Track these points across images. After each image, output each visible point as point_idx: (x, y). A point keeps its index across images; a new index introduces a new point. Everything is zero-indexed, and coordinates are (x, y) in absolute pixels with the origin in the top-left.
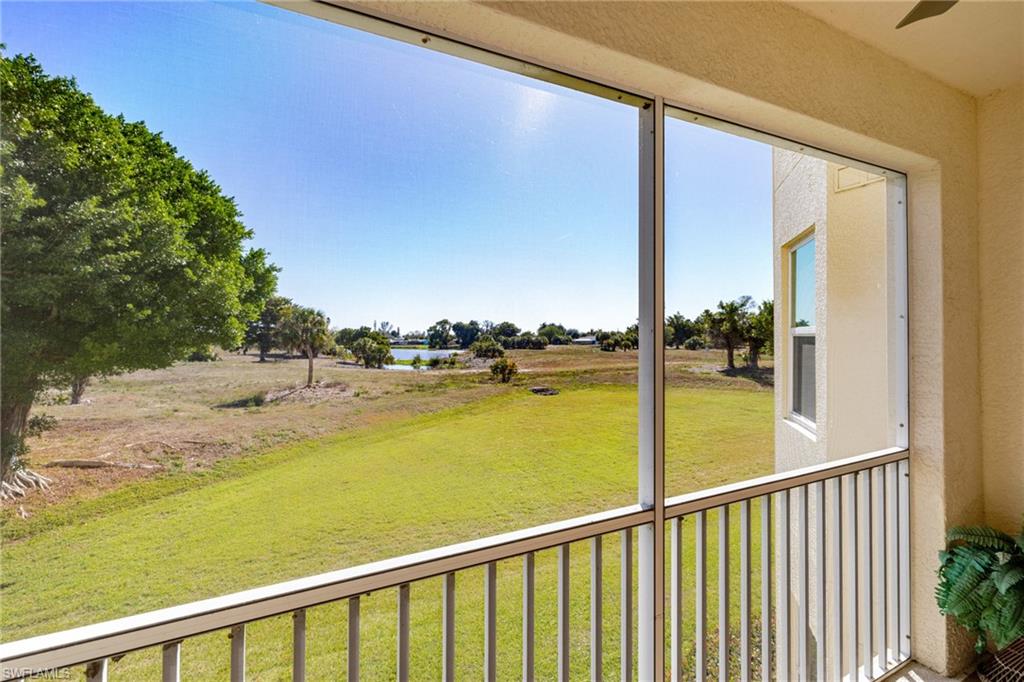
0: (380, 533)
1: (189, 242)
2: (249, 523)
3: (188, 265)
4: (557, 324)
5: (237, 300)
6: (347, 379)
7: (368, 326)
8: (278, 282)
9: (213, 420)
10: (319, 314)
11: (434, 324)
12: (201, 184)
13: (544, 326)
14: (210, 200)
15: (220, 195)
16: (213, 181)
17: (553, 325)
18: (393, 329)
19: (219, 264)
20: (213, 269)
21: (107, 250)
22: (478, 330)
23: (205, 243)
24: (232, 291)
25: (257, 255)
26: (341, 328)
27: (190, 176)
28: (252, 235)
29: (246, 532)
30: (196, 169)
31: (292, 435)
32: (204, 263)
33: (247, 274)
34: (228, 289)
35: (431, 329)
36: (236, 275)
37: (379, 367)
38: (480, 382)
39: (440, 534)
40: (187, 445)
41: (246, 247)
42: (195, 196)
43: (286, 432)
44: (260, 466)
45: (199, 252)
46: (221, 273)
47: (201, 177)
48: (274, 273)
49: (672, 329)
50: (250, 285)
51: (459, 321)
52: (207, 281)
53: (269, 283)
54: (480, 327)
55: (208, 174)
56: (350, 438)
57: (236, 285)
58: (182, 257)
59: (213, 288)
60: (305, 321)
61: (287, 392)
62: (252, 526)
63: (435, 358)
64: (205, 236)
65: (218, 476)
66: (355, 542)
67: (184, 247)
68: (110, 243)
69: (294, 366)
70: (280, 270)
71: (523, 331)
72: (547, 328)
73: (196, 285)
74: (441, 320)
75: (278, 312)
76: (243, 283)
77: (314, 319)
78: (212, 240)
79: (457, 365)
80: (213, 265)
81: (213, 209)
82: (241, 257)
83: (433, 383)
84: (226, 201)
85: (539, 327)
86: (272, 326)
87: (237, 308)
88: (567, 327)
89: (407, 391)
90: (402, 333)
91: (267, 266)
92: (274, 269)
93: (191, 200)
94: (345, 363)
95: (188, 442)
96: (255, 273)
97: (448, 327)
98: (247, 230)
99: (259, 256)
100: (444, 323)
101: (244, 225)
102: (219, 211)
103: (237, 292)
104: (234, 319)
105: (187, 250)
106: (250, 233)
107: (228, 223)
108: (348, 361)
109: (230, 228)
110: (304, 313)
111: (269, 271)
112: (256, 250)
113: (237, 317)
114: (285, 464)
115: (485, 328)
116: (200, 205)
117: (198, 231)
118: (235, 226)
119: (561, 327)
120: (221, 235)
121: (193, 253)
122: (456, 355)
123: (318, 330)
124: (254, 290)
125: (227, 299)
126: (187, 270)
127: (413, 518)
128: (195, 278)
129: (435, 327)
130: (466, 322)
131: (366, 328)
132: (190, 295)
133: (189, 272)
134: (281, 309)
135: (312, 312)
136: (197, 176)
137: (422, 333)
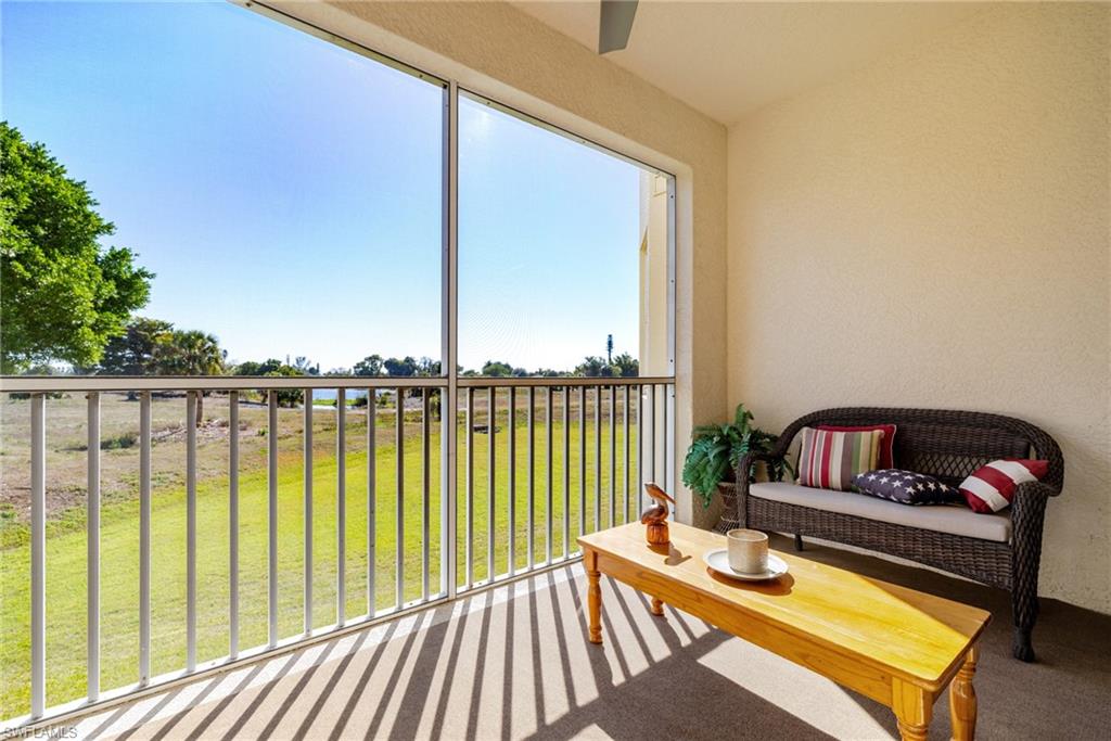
0: (286, 572)
1: (19, 229)
2: (114, 574)
3: (18, 258)
4: (504, 363)
5: (92, 305)
6: (249, 419)
7: (277, 359)
8: (150, 291)
9: (59, 464)
10: (210, 339)
11: (363, 360)
12: (36, 159)
13: (489, 364)
14: (49, 180)
15: (65, 177)
16: (54, 159)
17: (499, 363)
18: (311, 366)
19: (64, 262)
20: (55, 266)
22: (415, 368)
23: (42, 232)
24: (84, 294)
25: (119, 256)
26: (241, 362)
27: (19, 148)
28: (113, 230)
29: (110, 584)
30: (29, 139)
31: (172, 478)
32: (40, 256)
33: (106, 276)
34: (78, 291)
35: (358, 366)
36: (90, 275)
37: (292, 407)
38: (414, 421)
39: (357, 567)
40: (19, 493)
41: (104, 245)
42: (27, 173)
43: (167, 475)
44: (129, 513)
45: (34, 243)
46: (66, 271)
47: (35, 151)
48: (145, 280)
49: (620, 369)
50: (110, 289)
51: (392, 357)
52: (46, 280)
53: (137, 291)
54: (417, 364)
55: (46, 149)
56: (250, 480)
57: (90, 288)
58: (9, 247)
59: (57, 289)
60: (191, 347)
61: (168, 432)
62: (118, 577)
63: (362, 396)
64: (43, 226)
65: (68, 527)
66: (254, 582)
67: (11, 235)
69: (176, 406)
70: (153, 276)
71: (466, 369)
72: (492, 367)
73: (32, 284)
74: (370, 355)
75: (153, 338)
76: (99, 287)
77: (203, 345)
78: (53, 228)
79: (388, 405)
80: (55, 261)
81: (53, 193)
82: (96, 257)
83: (358, 422)
84: (76, 186)
85: (484, 365)
86: (146, 356)
87: (92, 317)
88: (514, 366)
89: (326, 430)
90: (323, 371)
91: (135, 270)
92: (144, 274)
93: (21, 178)
94: (247, 402)
95: (22, 489)
96: (117, 278)
97: (379, 363)
98: (105, 223)
99: (123, 257)
100: (374, 358)
101: (101, 216)
102: (65, 197)
103: (91, 296)
104: (86, 330)
105: (16, 238)
106: (109, 228)
107: (77, 212)
108: (251, 400)
109: (80, 218)
110: (189, 337)
111: (137, 276)
112: (118, 249)
113: (93, 327)
114: (163, 510)
115: (422, 365)
116: (34, 186)
117: (31, 216)
118: (87, 216)
119: (507, 366)
120: (68, 226)
121: (26, 243)
122: (388, 394)
123: (209, 359)
124: (116, 296)
125: (76, 305)
126: (16, 263)
127: (327, 554)
128: (28, 275)
129: (363, 363)
130: (401, 358)
131: (274, 362)
132: (21, 296)
133: (20, 268)
134: (158, 335)
135: (200, 336)
136: (30, 150)
137: (347, 370)
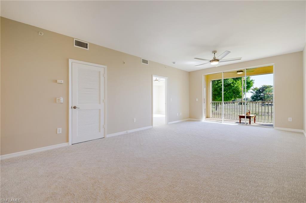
21: (219, 83)
45: (234, 80)
52: (235, 86)
68: (219, 82)
70: (254, 80)
111: (251, 81)
121: (233, 80)
128: (233, 85)
132: (232, 89)
133: (232, 84)
